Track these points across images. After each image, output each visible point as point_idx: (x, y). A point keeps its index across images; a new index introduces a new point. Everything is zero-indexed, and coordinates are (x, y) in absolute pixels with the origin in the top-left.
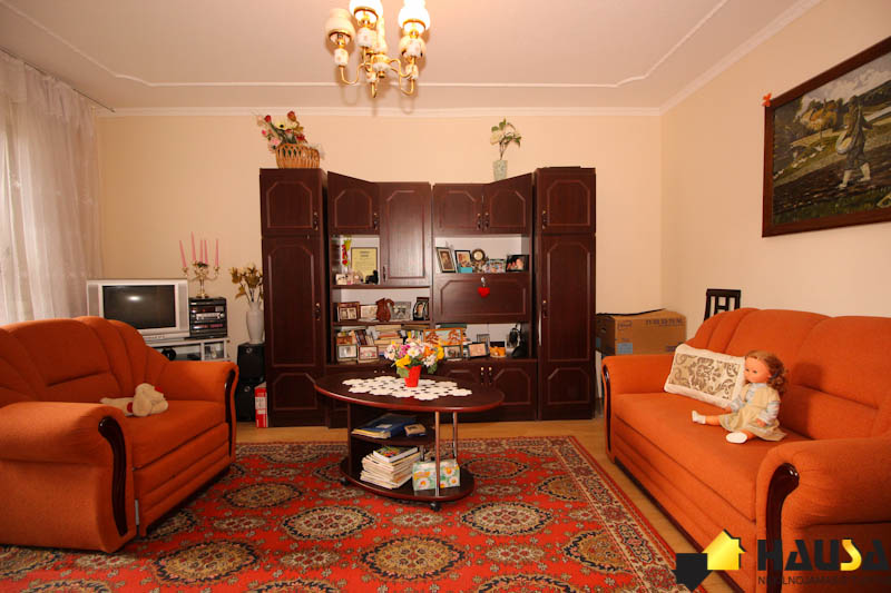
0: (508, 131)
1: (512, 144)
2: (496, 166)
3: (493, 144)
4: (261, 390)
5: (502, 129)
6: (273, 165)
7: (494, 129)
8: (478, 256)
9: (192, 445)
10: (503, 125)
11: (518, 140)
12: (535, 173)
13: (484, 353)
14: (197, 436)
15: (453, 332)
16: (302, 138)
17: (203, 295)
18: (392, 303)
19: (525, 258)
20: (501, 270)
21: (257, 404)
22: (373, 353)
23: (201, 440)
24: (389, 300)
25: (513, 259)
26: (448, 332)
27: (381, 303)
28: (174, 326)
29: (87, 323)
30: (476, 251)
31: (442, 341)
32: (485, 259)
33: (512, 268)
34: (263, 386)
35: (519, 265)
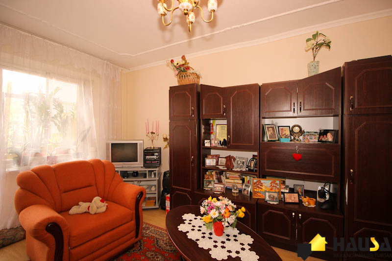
0: (320, 39)
1: (324, 49)
2: (309, 66)
3: (306, 51)
4: (168, 198)
5: (315, 39)
6: (176, 84)
7: (308, 40)
8: (297, 129)
9: (107, 235)
10: (315, 36)
11: (328, 45)
12: (344, 67)
13: (297, 200)
14: (113, 229)
15: (274, 182)
16: (188, 68)
17: (152, 147)
18: (235, 159)
19: (335, 132)
20: (314, 140)
21: (166, 204)
22: (222, 188)
23: (114, 231)
24: (233, 157)
25: (324, 133)
26: (270, 181)
27: (229, 159)
28: (137, 161)
29: (91, 163)
30: (294, 126)
31: (266, 187)
32: (301, 132)
33: (323, 139)
34: (169, 195)
35: (330, 138)
